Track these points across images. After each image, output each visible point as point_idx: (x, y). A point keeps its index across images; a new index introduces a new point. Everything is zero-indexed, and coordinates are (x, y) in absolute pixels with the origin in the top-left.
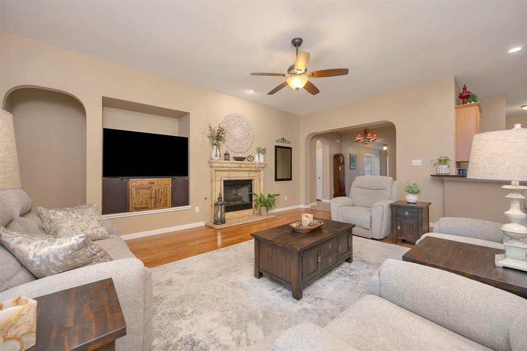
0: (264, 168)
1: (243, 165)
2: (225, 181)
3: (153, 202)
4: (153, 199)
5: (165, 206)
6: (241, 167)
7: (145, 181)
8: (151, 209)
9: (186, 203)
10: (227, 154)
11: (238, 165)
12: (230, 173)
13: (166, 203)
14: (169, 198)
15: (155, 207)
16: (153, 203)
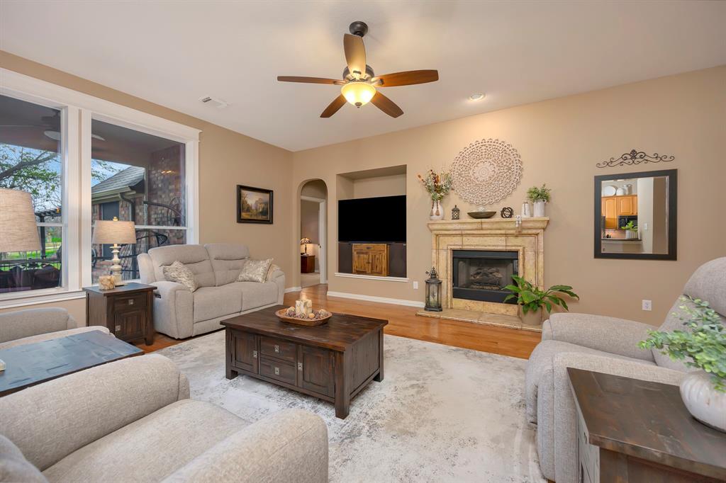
0: (544, 229)
1: (484, 226)
2: (454, 251)
3: (370, 267)
4: (370, 265)
5: (380, 274)
6: (482, 229)
7: (364, 246)
8: (369, 274)
9: (403, 274)
10: (456, 210)
11: (474, 226)
12: (464, 238)
13: (382, 271)
14: (384, 265)
15: (372, 273)
16: (370, 269)
